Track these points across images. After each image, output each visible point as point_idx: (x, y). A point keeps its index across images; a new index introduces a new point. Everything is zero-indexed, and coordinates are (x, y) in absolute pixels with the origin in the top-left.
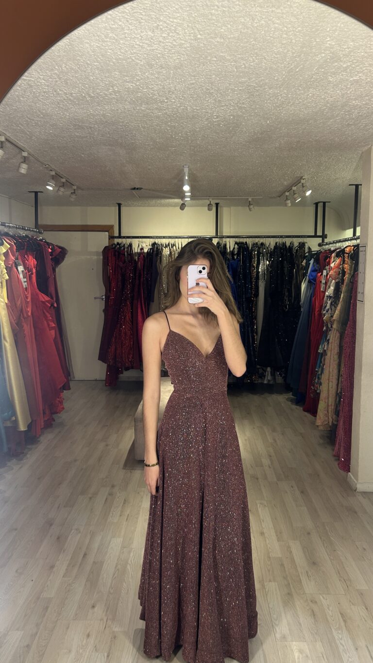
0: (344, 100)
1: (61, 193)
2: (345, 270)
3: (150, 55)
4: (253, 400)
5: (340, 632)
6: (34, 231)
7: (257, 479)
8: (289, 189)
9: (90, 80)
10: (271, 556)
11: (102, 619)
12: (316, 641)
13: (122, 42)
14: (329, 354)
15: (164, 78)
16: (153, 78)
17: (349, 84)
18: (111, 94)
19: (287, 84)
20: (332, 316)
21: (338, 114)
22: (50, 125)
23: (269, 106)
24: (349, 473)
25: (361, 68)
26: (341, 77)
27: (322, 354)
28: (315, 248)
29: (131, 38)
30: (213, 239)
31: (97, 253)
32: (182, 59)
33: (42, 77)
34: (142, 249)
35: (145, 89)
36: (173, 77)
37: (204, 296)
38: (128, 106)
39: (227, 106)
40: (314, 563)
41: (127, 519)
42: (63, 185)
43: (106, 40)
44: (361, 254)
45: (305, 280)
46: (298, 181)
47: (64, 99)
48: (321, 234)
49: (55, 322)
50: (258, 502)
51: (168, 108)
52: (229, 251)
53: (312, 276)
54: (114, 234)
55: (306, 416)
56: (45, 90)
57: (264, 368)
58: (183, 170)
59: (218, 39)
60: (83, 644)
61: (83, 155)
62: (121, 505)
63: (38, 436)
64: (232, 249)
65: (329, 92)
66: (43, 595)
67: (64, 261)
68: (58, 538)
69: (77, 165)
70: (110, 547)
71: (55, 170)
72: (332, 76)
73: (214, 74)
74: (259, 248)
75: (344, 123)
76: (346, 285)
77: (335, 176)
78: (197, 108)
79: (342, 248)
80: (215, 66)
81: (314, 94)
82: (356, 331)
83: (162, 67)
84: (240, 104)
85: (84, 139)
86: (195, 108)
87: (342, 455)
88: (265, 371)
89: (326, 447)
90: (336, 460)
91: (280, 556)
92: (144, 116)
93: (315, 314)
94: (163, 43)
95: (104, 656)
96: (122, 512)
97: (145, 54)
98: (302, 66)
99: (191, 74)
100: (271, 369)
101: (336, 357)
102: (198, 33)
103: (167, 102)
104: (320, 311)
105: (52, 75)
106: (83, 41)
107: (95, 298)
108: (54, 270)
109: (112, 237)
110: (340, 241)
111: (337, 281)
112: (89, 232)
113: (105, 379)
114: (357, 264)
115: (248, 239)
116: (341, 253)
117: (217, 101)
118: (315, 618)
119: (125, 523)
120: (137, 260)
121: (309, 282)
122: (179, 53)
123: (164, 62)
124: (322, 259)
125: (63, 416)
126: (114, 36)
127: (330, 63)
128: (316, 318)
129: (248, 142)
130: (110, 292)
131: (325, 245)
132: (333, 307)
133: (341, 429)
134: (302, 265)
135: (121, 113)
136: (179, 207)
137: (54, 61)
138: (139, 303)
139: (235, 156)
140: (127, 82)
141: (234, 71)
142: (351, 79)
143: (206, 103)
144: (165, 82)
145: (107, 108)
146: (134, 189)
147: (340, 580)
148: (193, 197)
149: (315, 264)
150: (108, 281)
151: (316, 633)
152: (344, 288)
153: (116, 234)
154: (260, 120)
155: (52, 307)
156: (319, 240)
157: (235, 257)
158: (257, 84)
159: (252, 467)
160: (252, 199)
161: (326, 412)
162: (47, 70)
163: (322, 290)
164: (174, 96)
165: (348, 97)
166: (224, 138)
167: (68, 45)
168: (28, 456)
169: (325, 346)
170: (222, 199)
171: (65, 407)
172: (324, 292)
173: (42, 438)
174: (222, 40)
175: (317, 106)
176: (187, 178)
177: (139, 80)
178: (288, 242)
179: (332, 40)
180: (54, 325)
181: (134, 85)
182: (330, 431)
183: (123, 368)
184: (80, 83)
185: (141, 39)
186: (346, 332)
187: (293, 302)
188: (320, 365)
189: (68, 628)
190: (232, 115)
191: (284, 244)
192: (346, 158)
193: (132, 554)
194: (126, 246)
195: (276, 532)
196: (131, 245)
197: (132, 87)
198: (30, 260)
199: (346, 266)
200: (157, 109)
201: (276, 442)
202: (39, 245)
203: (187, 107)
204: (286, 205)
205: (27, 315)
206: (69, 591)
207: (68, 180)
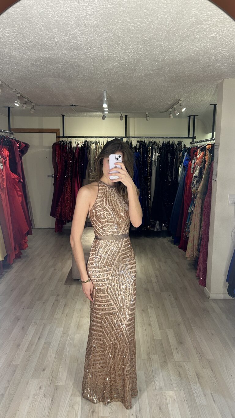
0: (205, 50)
1: (24, 108)
2: (206, 160)
3: (77, 18)
4: (147, 241)
5: (195, 385)
6: (8, 133)
7: (148, 291)
8: (172, 107)
9: (38, 34)
10: (155, 339)
11: (49, 378)
12: (180, 391)
13: (58, 9)
14: (194, 213)
15: (87, 33)
16: (80, 33)
17: (209, 39)
18: (53, 44)
19: (168, 39)
20: (197, 189)
21: (202, 59)
22: (15, 63)
23: (157, 53)
24: (205, 287)
25: (215, 29)
26: (203, 34)
27: (191, 213)
28: (188, 145)
29: (64, 6)
30: (124, 139)
31: (49, 147)
32: (99, 21)
33: (7, 31)
34: (78, 145)
35: (75, 41)
36: (93, 33)
37: (119, 175)
38: (65, 52)
39: (130, 52)
40: (181, 343)
41: (66, 316)
42: (26, 103)
43: (47, 7)
44: (215, 150)
45: (181, 165)
46: (177, 102)
47: (23, 47)
48: (192, 136)
49: (22, 191)
50: (148, 305)
51: (91, 54)
52: (133, 146)
53: (186, 163)
54: (60, 135)
55: (180, 251)
56: (9, 40)
57: (155, 222)
58: (103, 94)
59: (121, 8)
60: (37, 393)
61: (37, 84)
62: (63, 307)
63: (11, 264)
64: (135, 145)
65: (195, 44)
66: (13, 363)
67: (28, 152)
68: (23, 328)
69: (34, 90)
70: (55, 333)
71: (20, 93)
72: (197, 34)
73: (120, 31)
74: (153, 145)
75: (206, 64)
76: (206, 170)
77: (201, 99)
78: (110, 54)
79: (205, 145)
80: (120, 26)
81: (185, 45)
82: (211, 199)
83: (85, 26)
84: (138, 51)
85: (38, 73)
86: (109, 53)
87: (201, 276)
88: (155, 223)
89: (192, 271)
90: (198, 279)
91: (161, 338)
92: (76, 58)
93: (187, 187)
94: (86, 10)
95: (50, 400)
96: (63, 311)
97: (74, 17)
98: (177, 27)
99: (105, 31)
100: (159, 222)
101: (199, 215)
102: (108, 4)
103: (90, 50)
104: (190, 185)
105: (13, 31)
106: (33, 8)
107: (48, 176)
108: (21, 158)
109: (58, 137)
110: (204, 141)
111: (201, 166)
112: (44, 134)
113: (54, 228)
114: (213, 156)
115: (146, 139)
116: (204, 149)
117: (123, 49)
118: (180, 376)
119: (65, 318)
120: (74, 152)
121: (184, 167)
122: (96, 17)
123: (87, 22)
124: (192, 152)
125: (28, 251)
126: (53, 5)
127: (195, 25)
128: (188, 190)
129: (144, 76)
130: (57, 173)
131: (194, 143)
132: (198, 184)
133: (201, 260)
134: (179, 156)
135: (61, 56)
136: (102, 118)
137: (14, 21)
138: (76, 180)
139: (136, 85)
140: (63, 36)
141: (133, 29)
142: (210, 36)
143: (116, 51)
144: (88, 36)
145: (51, 53)
146: (72, 105)
147: (196, 353)
148: (110, 111)
149: (188, 155)
150: (56, 166)
151: (181, 386)
152: (205, 172)
153: (61, 135)
154: (151, 62)
155: (20, 182)
156: (191, 140)
157: (138, 151)
158: (148, 38)
159: (145, 283)
160: (148, 113)
161: (192, 249)
162: (10, 27)
163: (191, 172)
164: (94, 45)
165: (208, 48)
166: (128, 73)
167: (23, 11)
168: (5, 276)
169: (192, 208)
170: (129, 113)
171: (28, 246)
172: (193, 174)
173: (14, 265)
174: (124, 9)
175: (188, 53)
176: (105, 99)
177: (71, 35)
178: (171, 141)
179: (196, 10)
180: (21, 194)
181: (68, 38)
182: (194, 261)
183: (66, 221)
184: (32, 36)
185: (71, 7)
186: (205, 199)
187: (173, 179)
188: (189, 220)
189: (28, 383)
190: (133, 59)
191: (169, 142)
192: (207, 87)
193: (69, 338)
194: (68, 143)
195: (158, 324)
196: (70, 142)
197: (66, 39)
198: (5, 152)
199: (207, 157)
200: (84, 54)
201: (161, 267)
202: (11, 142)
203: (103, 53)
204: (170, 117)
205: (4, 187)
206: (29, 360)
207: (29, 100)
